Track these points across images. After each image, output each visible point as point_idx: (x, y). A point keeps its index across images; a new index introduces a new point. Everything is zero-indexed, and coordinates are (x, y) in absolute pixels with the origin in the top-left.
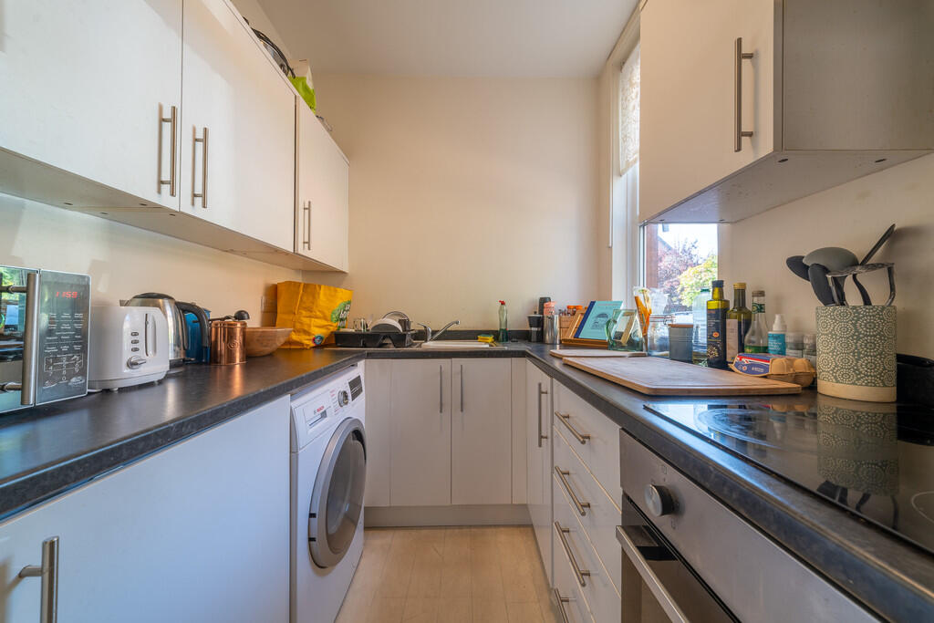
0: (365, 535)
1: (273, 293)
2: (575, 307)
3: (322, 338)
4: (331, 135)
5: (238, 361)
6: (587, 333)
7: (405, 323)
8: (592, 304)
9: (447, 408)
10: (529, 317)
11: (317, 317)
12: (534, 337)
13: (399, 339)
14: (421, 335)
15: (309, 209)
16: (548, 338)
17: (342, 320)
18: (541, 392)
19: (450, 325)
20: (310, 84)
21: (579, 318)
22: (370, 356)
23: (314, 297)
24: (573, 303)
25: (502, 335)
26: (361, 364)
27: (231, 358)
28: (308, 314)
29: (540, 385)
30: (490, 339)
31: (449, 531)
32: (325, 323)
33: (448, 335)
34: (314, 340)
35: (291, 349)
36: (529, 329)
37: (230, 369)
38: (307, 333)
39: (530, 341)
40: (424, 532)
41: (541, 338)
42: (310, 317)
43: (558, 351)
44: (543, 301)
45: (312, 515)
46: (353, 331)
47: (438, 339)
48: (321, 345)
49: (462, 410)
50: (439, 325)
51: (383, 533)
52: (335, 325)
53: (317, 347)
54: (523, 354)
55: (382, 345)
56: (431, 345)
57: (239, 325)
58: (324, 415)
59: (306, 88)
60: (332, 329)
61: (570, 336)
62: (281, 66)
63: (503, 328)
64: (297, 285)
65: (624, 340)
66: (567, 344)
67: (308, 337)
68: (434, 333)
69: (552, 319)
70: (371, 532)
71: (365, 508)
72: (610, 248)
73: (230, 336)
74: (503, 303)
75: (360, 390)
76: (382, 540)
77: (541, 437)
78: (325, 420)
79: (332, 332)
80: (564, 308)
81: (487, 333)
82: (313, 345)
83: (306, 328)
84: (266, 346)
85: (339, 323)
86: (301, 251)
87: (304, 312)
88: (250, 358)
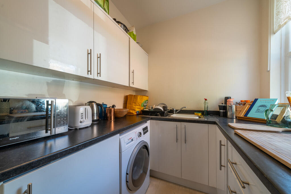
0: (150, 179)
2: (245, 101)
3: (139, 112)
4: (142, 48)
5: (113, 120)
6: (253, 115)
7: (165, 108)
8: (256, 100)
9: (179, 141)
10: (219, 106)
11: (137, 106)
12: (222, 114)
13: (162, 113)
14: (172, 112)
15: (133, 72)
16: (229, 114)
17: (145, 106)
18: (221, 145)
19: (182, 108)
20: (135, 33)
21: (247, 107)
22: (152, 119)
23: (136, 99)
24: (244, 99)
25: (206, 113)
26: (149, 122)
27: (111, 119)
28: (135, 104)
29: (221, 141)
30: (200, 114)
31: (181, 188)
32: (139, 107)
33: (182, 112)
34: (136, 112)
35: (129, 115)
36: (219, 110)
37: (111, 122)
38: (135, 110)
39: (219, 116)
40: (171, 184)
41: (225, 115)
42: (135, 105)
43: (234, 124)
44: (227, 99)
45: (127, 174)
46: (148, 110)
47: (178, 113)
48: (138, 114)
49: (185, 143)
50: (179, 108)
51: (156, 180)
52: (142, 108)
53: (137, 115)
54: (214, 123)
55: (157, 115)
56: (175, 116)
57: (113, 109)
58: (132, 140)
59: (133, 35)
60: (142, 109)
61: (242, 115)
63: (206, 109)
64: (132, 95)
65: (278, 120)
66: (240, 120)
67: (135, 112)
68: (176, 111)
69: (231, 107)
70: (153, 179)
71: (151, 170)
72: (269, 71)
73: (110, 113)
74: (206, 100)
75: (147, 131)
76: (156, 182)
77: (221, 166)
78: (133, 142)
79: (141, 110)
80: (238, 101)
81: (199, 111)
82: (136, 114)
83: (134, 109)
84: (121, 115)
85: (144, 107)
86: (131, 86)
87: (134, 104)
88: (117, 119)
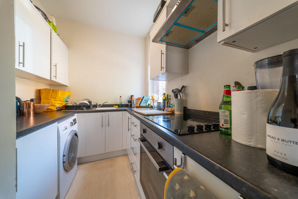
0: (78, 167)
1: (39, 92)
2: (140, 98)
3: (60, 107)
4: (62, 40)
5: (32, 114)
6: (142, 105)
7: (90, 102)
8: (144, 97)
9: (104, 126)
10: (128, 101)
11: (58, 101)
12: (129, 106)
13: (88, 107)
14: (95, 106)
15: (56, 66)
16: (133, 106)
17: (67, 101)
18: (129, 119)
19: (105, 103)
20: (55, 24)
21: (141, 100)
22: (78, 112)
23: (56, 94)
25: (119, 106)
26: (76, 115)
27: (29, 114)
28: (54, 99)
29: (128, 117)
30: (117, 107)
31: (104, 160)
32: (60, 102)
33: (104, 106)
34: (57, 108)
35: (49, 111)
36: (128, 104)
37: (29, 117)
39: (128, 107)
40: (96, 162)
41: (131, 106)
42: (55, 101)
43: (135, 109)
44: (132, 96)
45: (64, 156)
46: (72, 105)
47: (101, 107)
48: (60, 110)
49: (108, 126)
50: (101, 103)
51: (83, 165)
52: (64, 103)
53: (58, 110)
54: (126, 110)
55: (82, 109)
56: (98, 109)
57: (32, 103)
58: (66, 128)
59: (53, 25)
60: (64, 104)
61: (138, 105)
62: (45, 18)
63: (121, 103)
64: (49, 90)
65: (150, 106)
66: (137, 107)
67: (54, 107)
68: (99, 105)
69: (134, 101)
70: (79, 165)
71: (78, 158)
72: (148, 83)
73: (29, 107)
74: (121, 97)
75: (76, 122)
76: (82, 167)
77: (129, 129)
78: (67, 130)
79: (64, 106)
80: (137, 98)
81: (116, 105)
82: (56, 110)
83: (53, 104)
84: (41, 110)
85: (66, 103)
86: (53, 79)
87: (53, 99)
88: (36, 114)
